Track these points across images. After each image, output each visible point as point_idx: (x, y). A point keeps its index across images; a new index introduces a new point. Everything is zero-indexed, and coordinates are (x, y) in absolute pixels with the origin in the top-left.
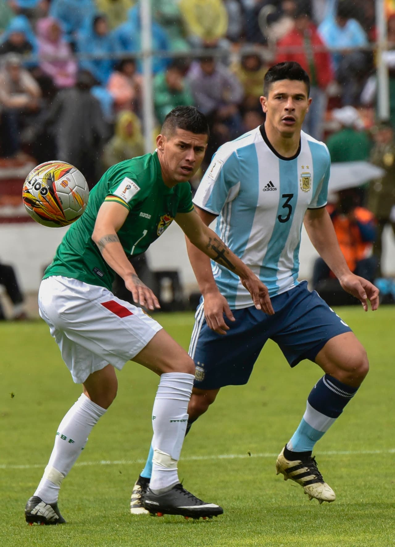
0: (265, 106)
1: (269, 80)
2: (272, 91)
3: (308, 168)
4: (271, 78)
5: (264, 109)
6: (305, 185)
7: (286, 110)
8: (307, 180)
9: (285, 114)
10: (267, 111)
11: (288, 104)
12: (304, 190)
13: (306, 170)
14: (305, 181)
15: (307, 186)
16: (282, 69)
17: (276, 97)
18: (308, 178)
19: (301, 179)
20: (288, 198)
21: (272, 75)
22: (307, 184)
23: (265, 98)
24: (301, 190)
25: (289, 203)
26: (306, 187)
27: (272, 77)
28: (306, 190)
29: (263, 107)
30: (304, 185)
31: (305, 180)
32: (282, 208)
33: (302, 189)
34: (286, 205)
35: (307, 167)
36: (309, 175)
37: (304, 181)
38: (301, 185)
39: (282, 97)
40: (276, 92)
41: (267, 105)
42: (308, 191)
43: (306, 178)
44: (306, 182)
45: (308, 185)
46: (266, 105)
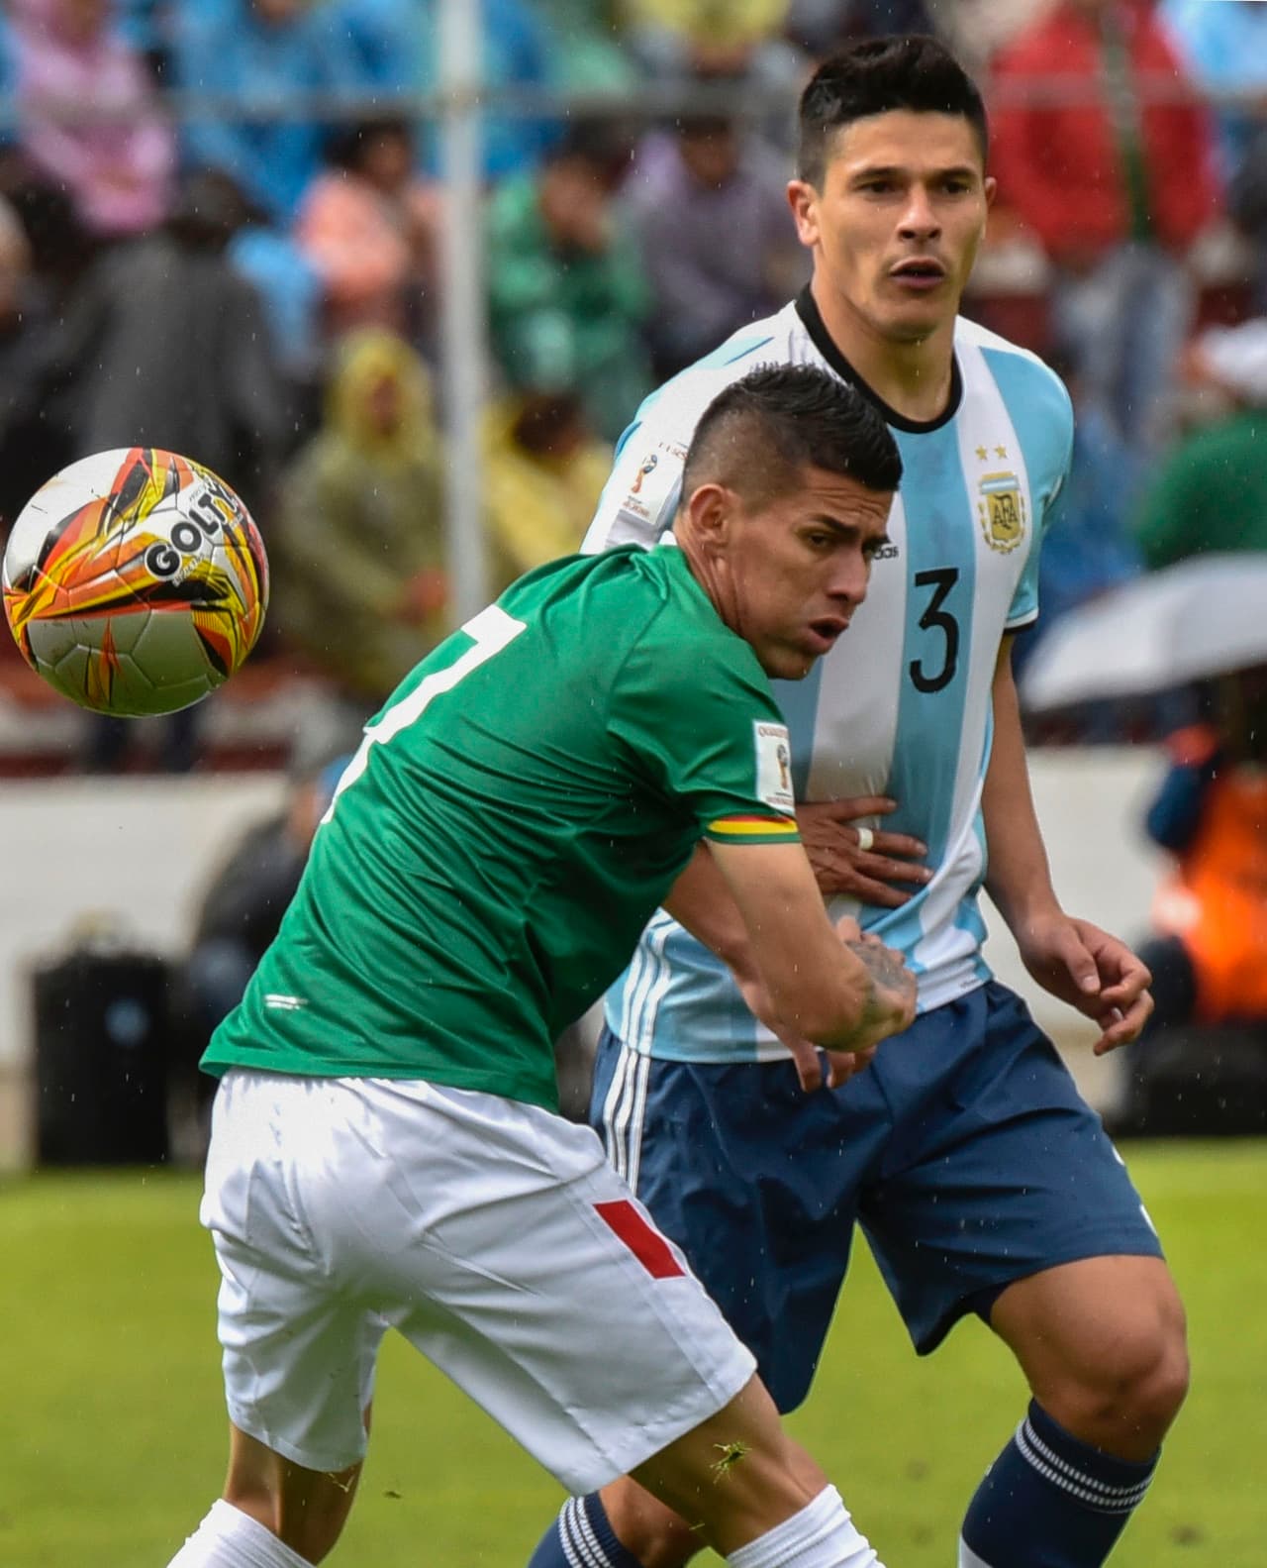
0: (808, 219)
1: (827, 116)
2: (839, 159)
3: (1001, 452)
4: (833, 108)
5: (806, 233)
6: (999, 525)
7: (906, 234)
8: (1006, 502)
9: (902, 254)
10: (817, 241)
11: (915, 213)
12: (998, 543)
13: (994, 466)
14: (1000, 509)
15: (1009, 528)
16: (880, 66)
17: (856, 186)
18: (1008, 496)
19: (984, 499)
20: (936, 586)
21: (837, 96)
22: (1010, 521)
23: (807, 188)
24: (988, 547)
25: (942, 609)
26: (1006, 530)
27: (839, 102)
28: (1008, 545)
29: (801, 224)
30: (995, 523)
31: (998, 502)
32: (920, 629)
33: (992, 540)
34: (932, 617)
35: (997, 450)
36: (1012, 483)
37: (996, 508)
38: (984, 526)
40: (858, 165)
41: (819, 217)
42: (1014, 549)
43: (1000, 494)
44: (1005, 510)
45: (1012, 525)
46: (813, 216)
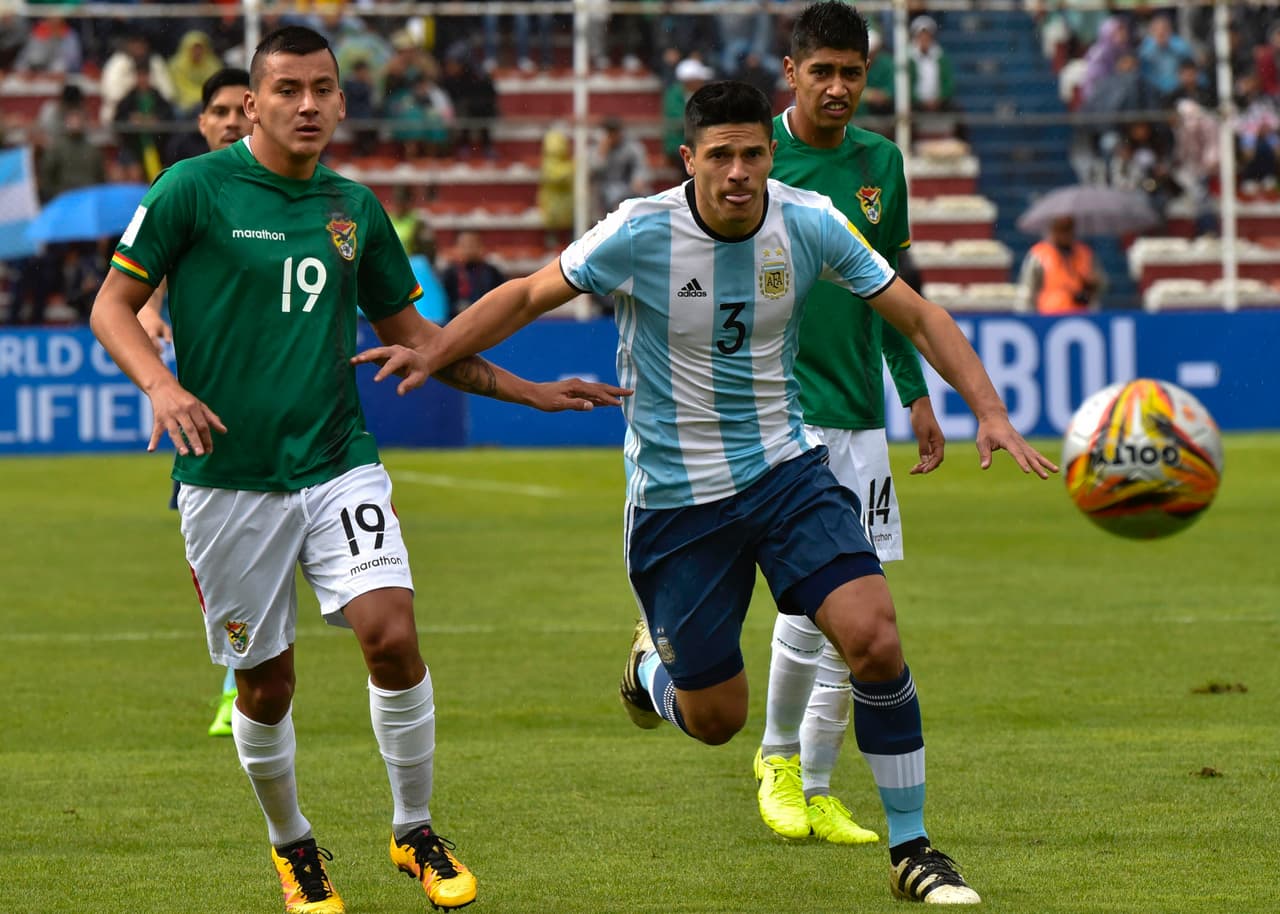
1: (696, 122)
2: (702, 142)
6: (771, 286)
7: (732, 180)
8: (777, 276)
11: (735, 169)
12: (770, 294)
14: (772, 278)
17: (709, 154)
18: (778, 274)
19: (764, 273)
24: (763, 296)
25: (736, 320)
26: (772, 288)
27: (701, 117)
28: (775, 296)
30: (768, 285)
31: (770, 277)
32: (724, 328)
33: (766, 293)
34: (731, 324)
36: (784, 267)
37: (769, 279)
38: (761, 285)
39: (721, 155)
40: (712, 146)
43: (773, 272)
44: (775, 279)
45: (778, 286)
46: (693, 163)
